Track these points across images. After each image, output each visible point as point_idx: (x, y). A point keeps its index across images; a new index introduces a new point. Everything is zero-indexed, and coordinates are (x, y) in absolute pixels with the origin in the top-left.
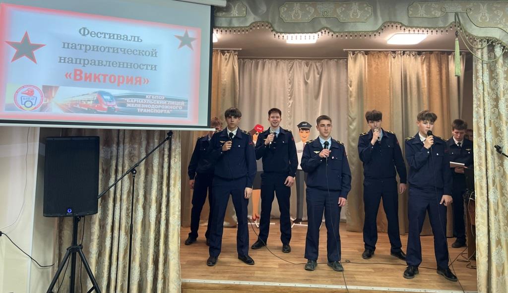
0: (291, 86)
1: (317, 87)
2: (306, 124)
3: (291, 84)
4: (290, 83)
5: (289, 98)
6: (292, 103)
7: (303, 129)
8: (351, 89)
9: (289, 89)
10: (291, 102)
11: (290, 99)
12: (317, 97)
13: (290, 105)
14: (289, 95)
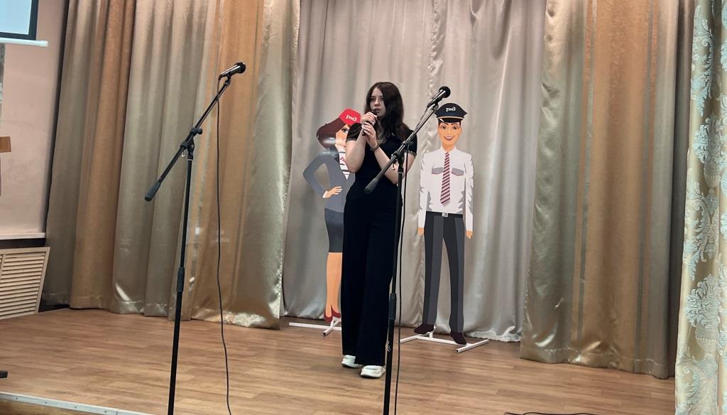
0: (438, 26)
1: (498, 29)
2: (454, 109)
3: (439, 22)
4: (436, 21)
5: (435, 53)
6: (441, 67)
7: (447, 121)
8: (551, 20)
9: (435, 33)
10: (437, 64)
11: (436, 58)
12: (498, 52)
13: (436, 71)
14: (434, 47)
